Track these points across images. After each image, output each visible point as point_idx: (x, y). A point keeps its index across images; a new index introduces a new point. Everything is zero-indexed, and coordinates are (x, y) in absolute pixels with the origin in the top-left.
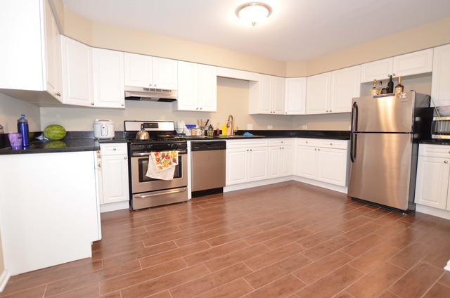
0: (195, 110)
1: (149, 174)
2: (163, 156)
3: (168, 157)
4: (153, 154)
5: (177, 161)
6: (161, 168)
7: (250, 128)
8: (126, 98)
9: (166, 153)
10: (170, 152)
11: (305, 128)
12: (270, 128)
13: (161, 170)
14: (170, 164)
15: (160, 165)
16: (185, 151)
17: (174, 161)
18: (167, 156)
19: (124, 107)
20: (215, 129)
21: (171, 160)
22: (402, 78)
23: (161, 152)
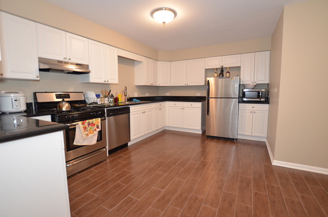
0: (103, 82)
1: (77, 142)
2: (89, 124)
3: (93, 125)
4: (80, 123)
5: (100, 127)
6: (87, 135)
7: (136, 95)
8: (41, 70)
9: (91, 121)
10: (94, 119)
11: (168, 94)
12: (147, 95)
13: (88, 137)
14: (95, 130)
15: (87, 132)
16: (104, 118)
17: (98, 127)
18: (92, 123)
19: (38, 79)
20: (115, 97)
21: (95, 127)
22: (229, 68)
23: (87, 121)
